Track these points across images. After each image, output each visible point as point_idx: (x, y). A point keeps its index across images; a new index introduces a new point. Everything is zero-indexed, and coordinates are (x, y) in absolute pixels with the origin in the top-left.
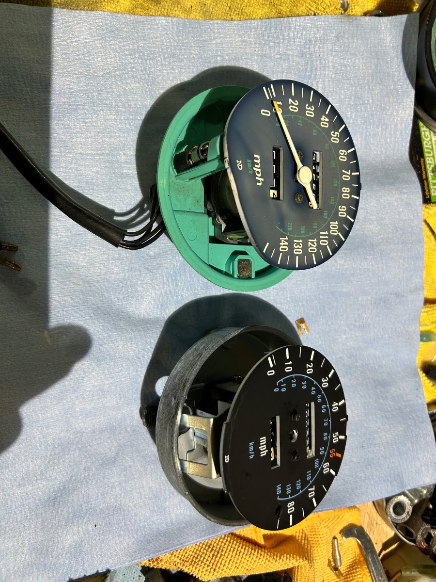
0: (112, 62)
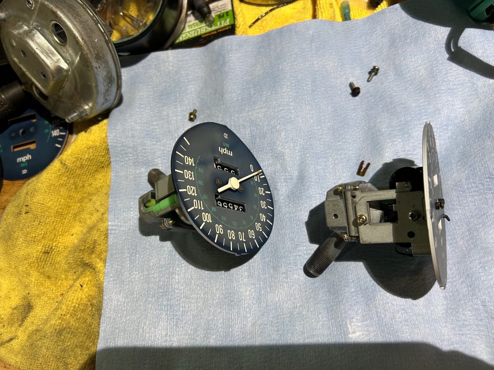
0: (138, 277)
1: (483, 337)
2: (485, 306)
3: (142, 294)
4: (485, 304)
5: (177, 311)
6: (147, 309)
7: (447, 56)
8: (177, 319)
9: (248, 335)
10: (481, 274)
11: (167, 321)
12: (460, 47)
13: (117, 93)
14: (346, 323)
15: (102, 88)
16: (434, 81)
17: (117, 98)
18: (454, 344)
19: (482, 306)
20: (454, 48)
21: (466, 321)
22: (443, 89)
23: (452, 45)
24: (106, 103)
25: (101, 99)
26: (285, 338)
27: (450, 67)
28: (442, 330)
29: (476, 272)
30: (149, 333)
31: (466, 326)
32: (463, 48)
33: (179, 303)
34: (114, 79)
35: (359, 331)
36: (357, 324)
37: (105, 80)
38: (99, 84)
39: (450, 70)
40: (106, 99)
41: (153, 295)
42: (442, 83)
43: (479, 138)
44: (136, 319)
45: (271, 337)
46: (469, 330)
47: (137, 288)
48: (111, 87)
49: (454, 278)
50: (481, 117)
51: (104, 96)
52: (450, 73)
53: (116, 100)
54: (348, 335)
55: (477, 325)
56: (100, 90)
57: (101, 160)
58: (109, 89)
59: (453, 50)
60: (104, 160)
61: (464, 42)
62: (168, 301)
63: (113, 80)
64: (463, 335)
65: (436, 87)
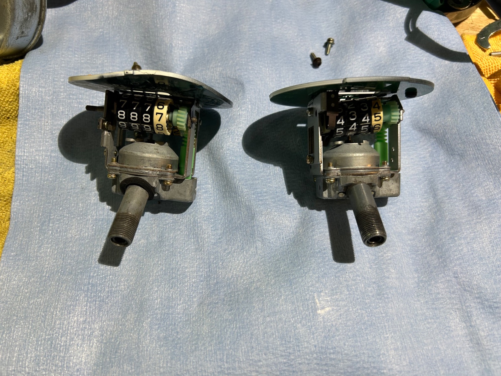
1: (457, 310)
2: (457, 277)
3: (54, 272)
4: (457, 275)
5: (101, 291)
6: (60, 290)
7: (405, 35)
8: (100, 301)
9: (193, 317)
10: (451, 245)
11: (87, 303)
12: (417, 28)
13: (37, 28)
14: (314, 297)
15: (20, 14)
16: (393, 59)
17: (36, 36)
18: (428, 319)
19: (454, 277)
20: (412, 28)
21: (439, 293)
22: (402, 66)
23: (410, 25)
24: (21, 37)
25: (16, 30)
26: (240, 317)
27: (407, 47)
28: (415, 304)
29: (446, 243)
30: (60, 319)
31: (438, 299)
32: (420, 29)
33: (105, 282)
34: (36, 8)
35: (328, 307)
36: (326, 299)
37: (25, 5)
38: (17, 7)
39: (408, 49)
40: (23, 32)
41: (69, 272)
42: (401, 61)
43: (439, 114)
44: (43, 302)
45: (223, 318)
46: (441, 304)
47: (48, 264)
48: (31, 17)
49: (423, 250)
50: (439, 95)
51: (21, 26)
52: (408, 52)
53: (35, 39)
54: (316, 311)
55: (450, 298)
56: (16, 17)
57: (7, 108)
58: (29, 19)
59: (411, 30)
60: (12, 108)
61: (421, 24)
62: (90, 279)
63: (34, 9)
64: (436, 309)
65: (395, 64)
